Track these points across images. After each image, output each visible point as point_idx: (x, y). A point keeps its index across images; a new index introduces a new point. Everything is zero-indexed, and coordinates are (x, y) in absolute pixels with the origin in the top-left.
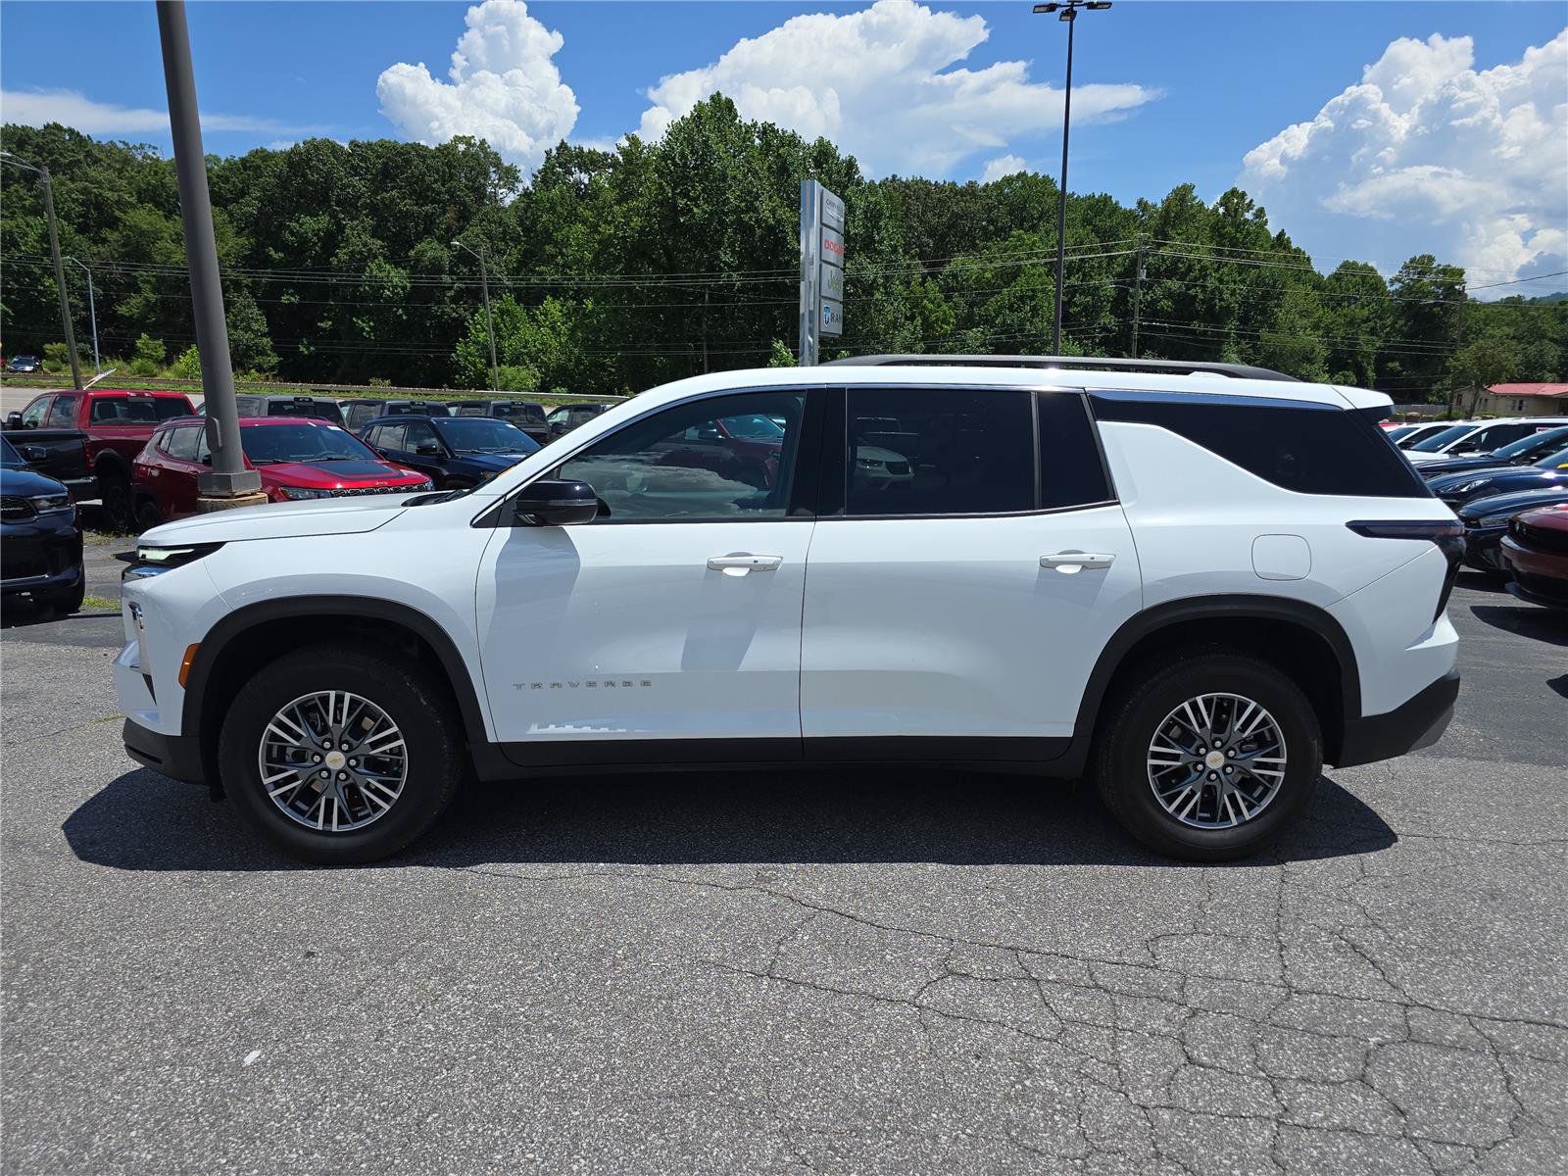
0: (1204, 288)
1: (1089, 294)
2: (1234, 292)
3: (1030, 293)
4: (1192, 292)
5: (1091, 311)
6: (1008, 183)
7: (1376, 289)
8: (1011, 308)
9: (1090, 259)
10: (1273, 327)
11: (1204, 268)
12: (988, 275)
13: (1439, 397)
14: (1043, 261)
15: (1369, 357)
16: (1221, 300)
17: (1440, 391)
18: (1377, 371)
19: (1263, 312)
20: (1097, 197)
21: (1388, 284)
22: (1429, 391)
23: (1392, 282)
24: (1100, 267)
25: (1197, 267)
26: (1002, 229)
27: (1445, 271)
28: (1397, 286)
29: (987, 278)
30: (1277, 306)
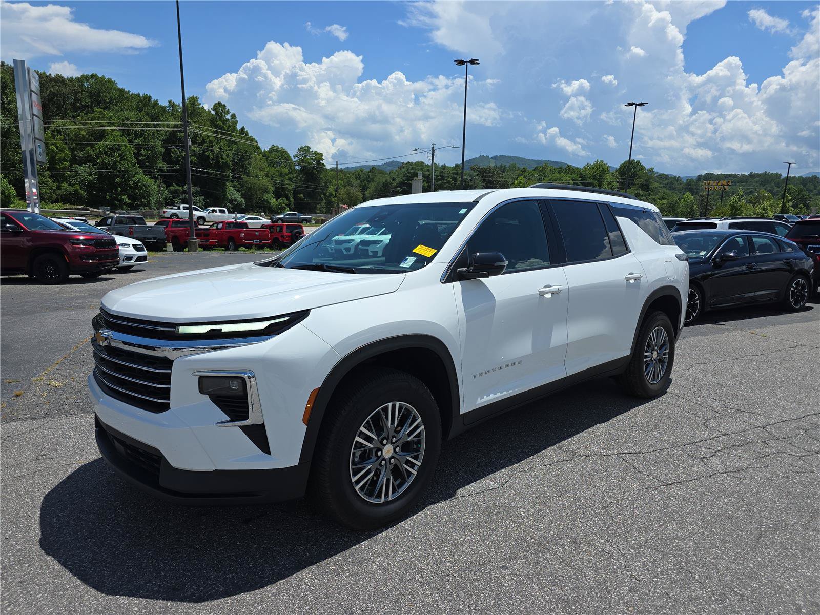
0: (212, 151)
1: (148, 150)
2: (228, 156)
3: (117, 146)
4: (207, 153)
5: (152, 160)
6: (86, 79)
7: (287, 160)
8: (106, 153)
9: (147, 130)
10: (248, 175)
11: (211, 142)
12: (83, 133)
13: (320, 211)
14: (118, 128)
15: (290, 191)
16: (223, 159)
17: (320, 208)
18: (293, 198)
19: (242, 167)
20: (141, 96)
21: (293, 158)
22: (316, 208)
23: (295, 157)
24: (153, 135)
25: (208, 141)
26: (86, 106)
27: (316, 153)
28: (297, 159)
29: (83, 135)
30: (249, 164)
